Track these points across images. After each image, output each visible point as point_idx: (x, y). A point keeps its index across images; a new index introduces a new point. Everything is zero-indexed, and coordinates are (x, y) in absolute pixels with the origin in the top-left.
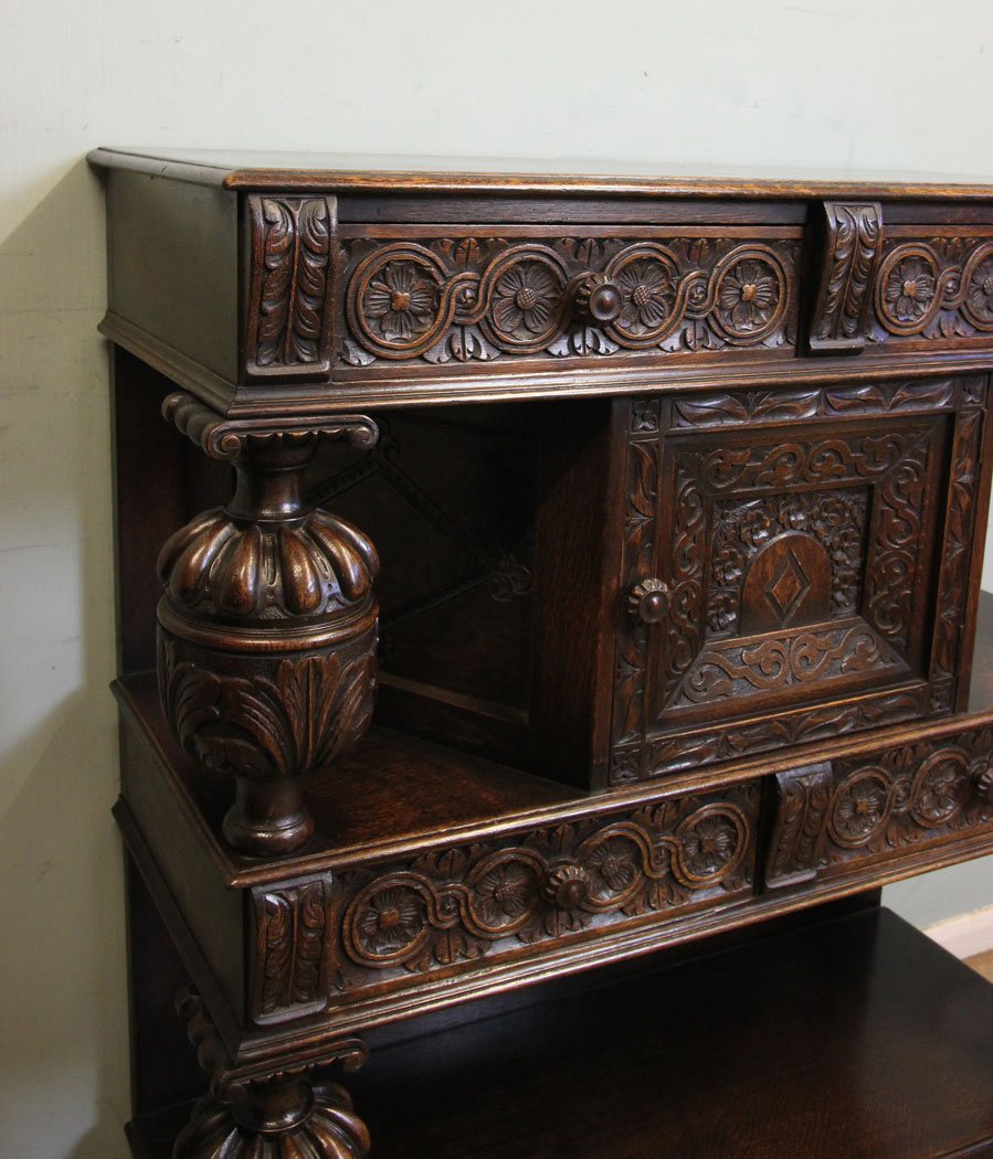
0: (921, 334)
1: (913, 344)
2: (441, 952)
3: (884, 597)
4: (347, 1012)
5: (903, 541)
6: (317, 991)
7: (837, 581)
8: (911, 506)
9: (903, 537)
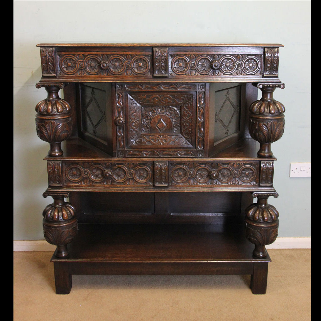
0: (185, 74)
1: (183, 76)
2: (85, 182)
3: (185, 130)
4: (67, 188)
5: (188, 118)
6: (60, 182)
7: (174, 125)
8: (190, 111)
9: (188, 117)
